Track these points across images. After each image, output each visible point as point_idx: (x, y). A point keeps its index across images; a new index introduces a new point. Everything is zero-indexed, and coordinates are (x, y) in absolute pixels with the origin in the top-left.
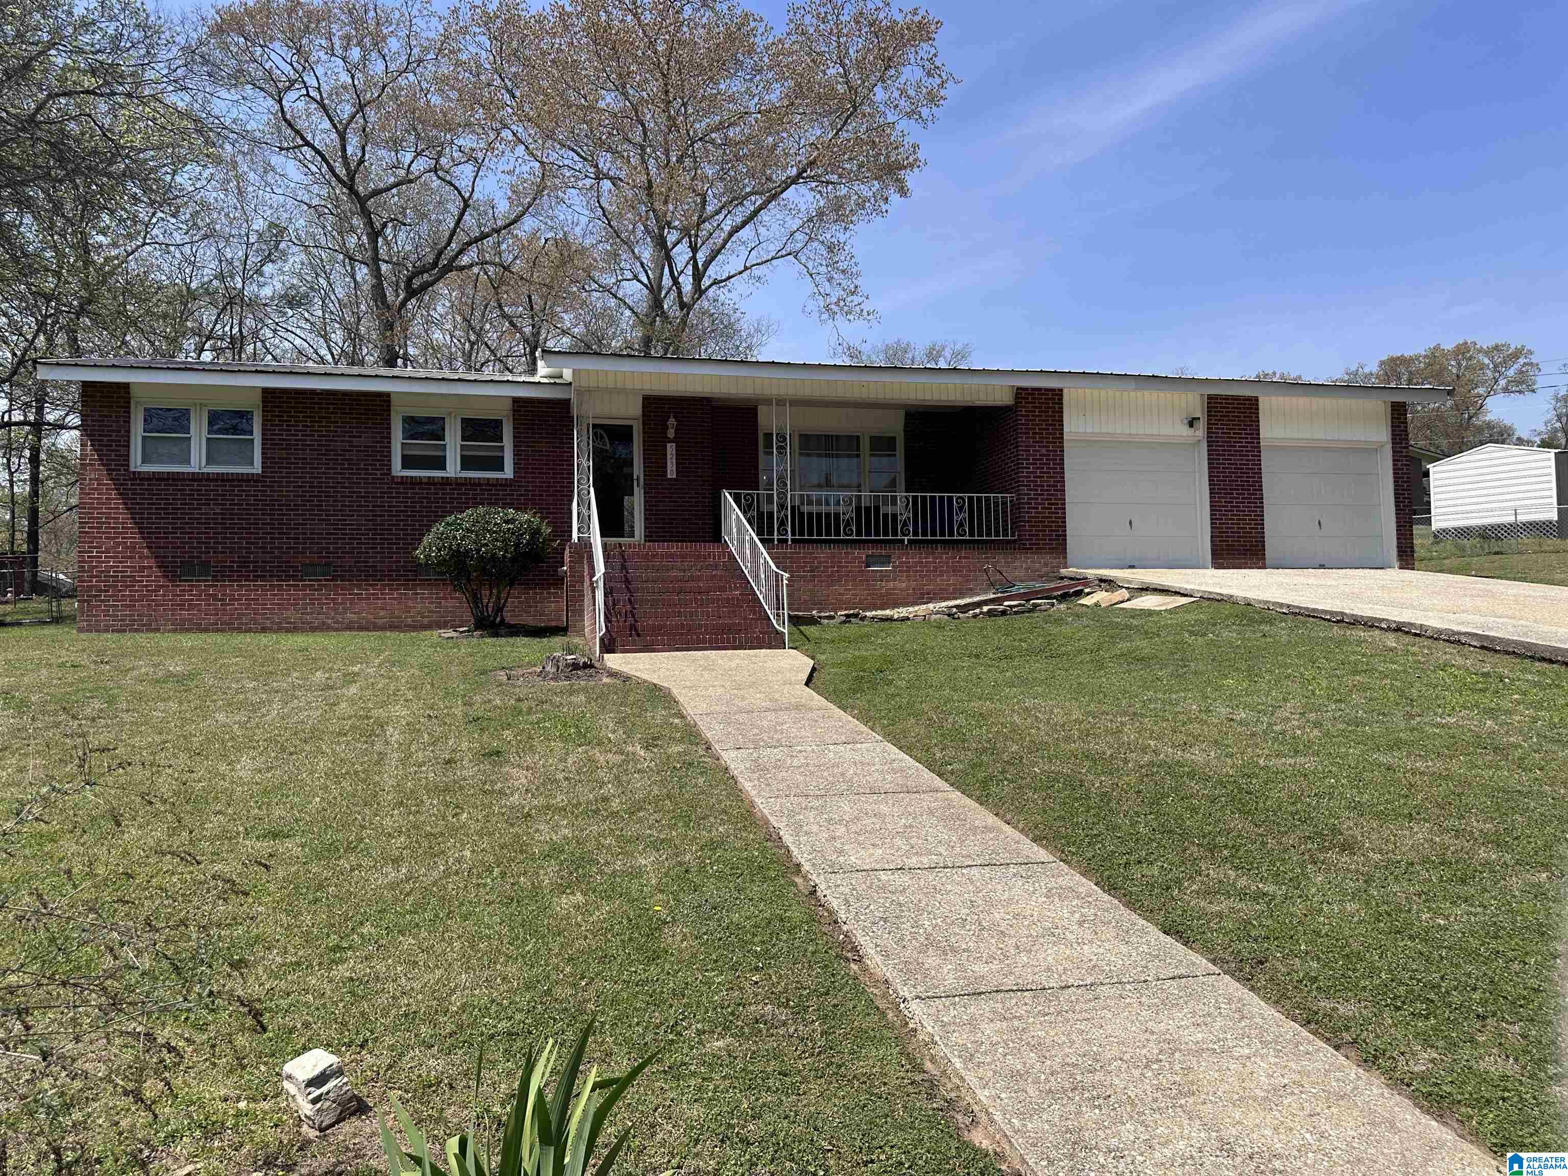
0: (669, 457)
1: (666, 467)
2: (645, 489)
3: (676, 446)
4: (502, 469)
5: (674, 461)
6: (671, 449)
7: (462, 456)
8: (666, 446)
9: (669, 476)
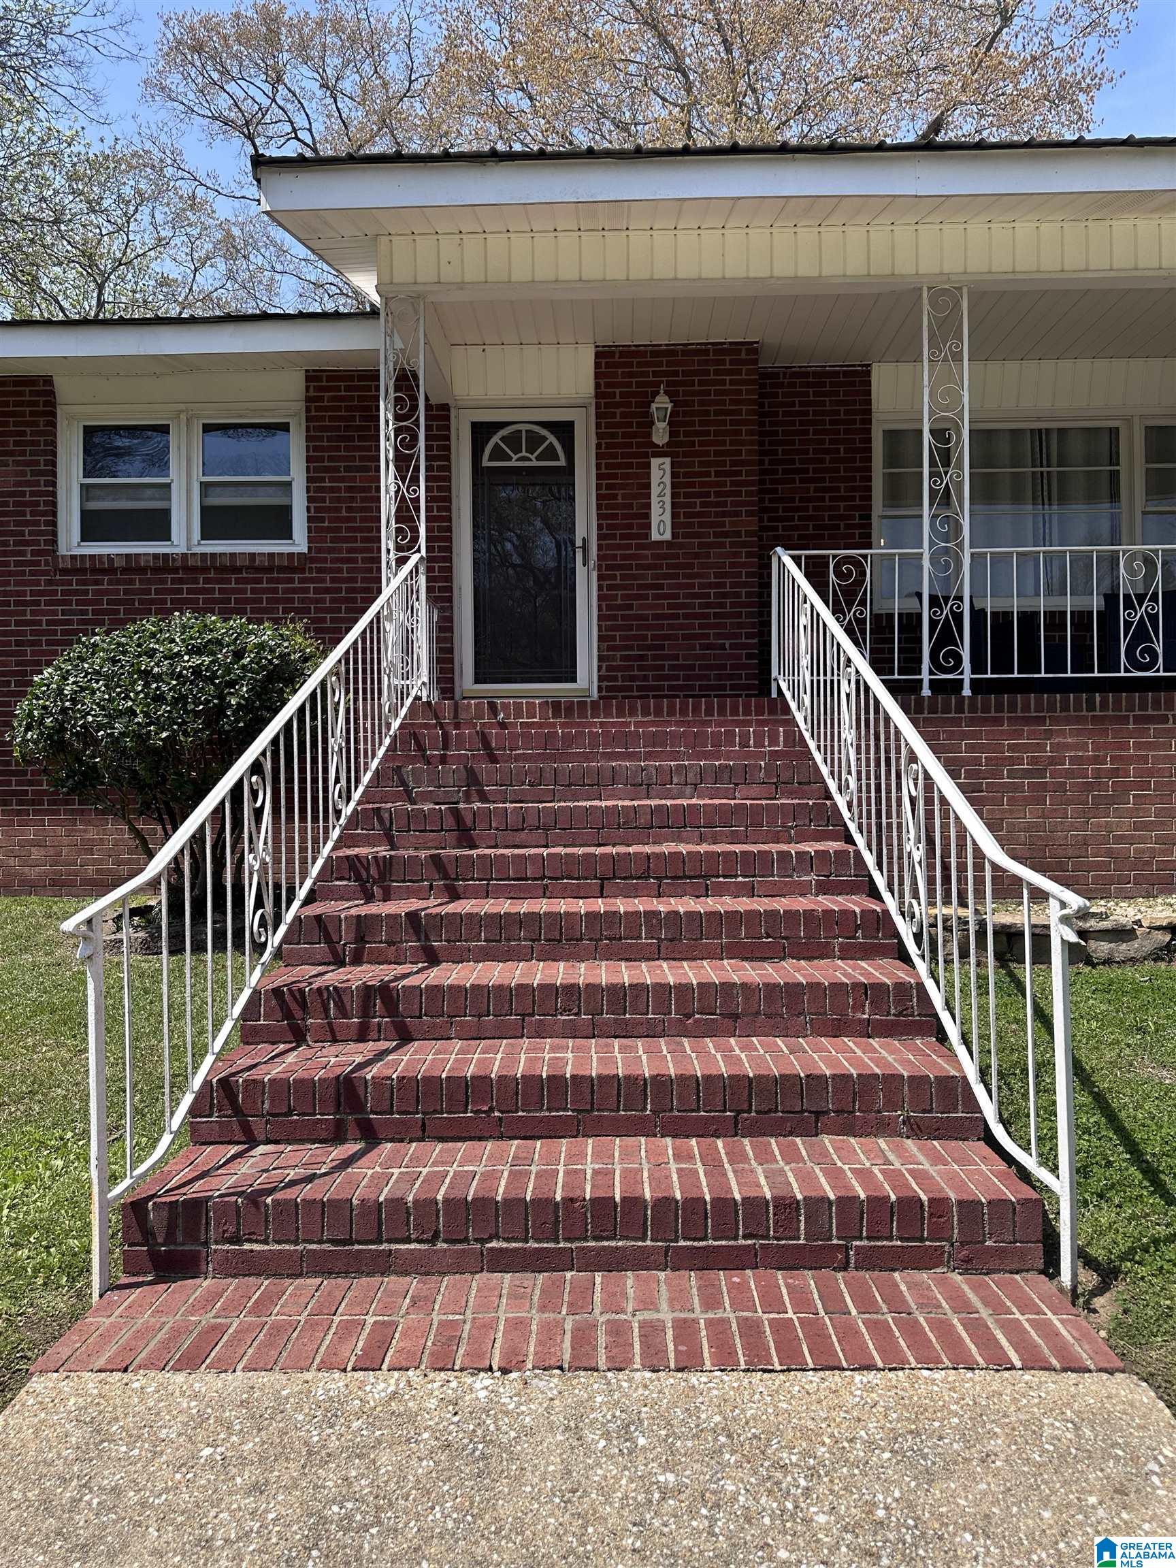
0: (655, 490)
1: (647, 516)
2: (599, 568)
3: (673, 465)
4: (287, 534)
5: (668, 499)
6: (660, 472)
7: (205, 510)
8: (648, 466)
9: (655, 536)
